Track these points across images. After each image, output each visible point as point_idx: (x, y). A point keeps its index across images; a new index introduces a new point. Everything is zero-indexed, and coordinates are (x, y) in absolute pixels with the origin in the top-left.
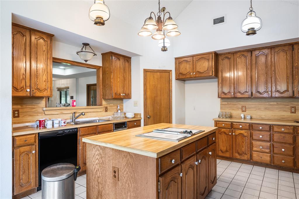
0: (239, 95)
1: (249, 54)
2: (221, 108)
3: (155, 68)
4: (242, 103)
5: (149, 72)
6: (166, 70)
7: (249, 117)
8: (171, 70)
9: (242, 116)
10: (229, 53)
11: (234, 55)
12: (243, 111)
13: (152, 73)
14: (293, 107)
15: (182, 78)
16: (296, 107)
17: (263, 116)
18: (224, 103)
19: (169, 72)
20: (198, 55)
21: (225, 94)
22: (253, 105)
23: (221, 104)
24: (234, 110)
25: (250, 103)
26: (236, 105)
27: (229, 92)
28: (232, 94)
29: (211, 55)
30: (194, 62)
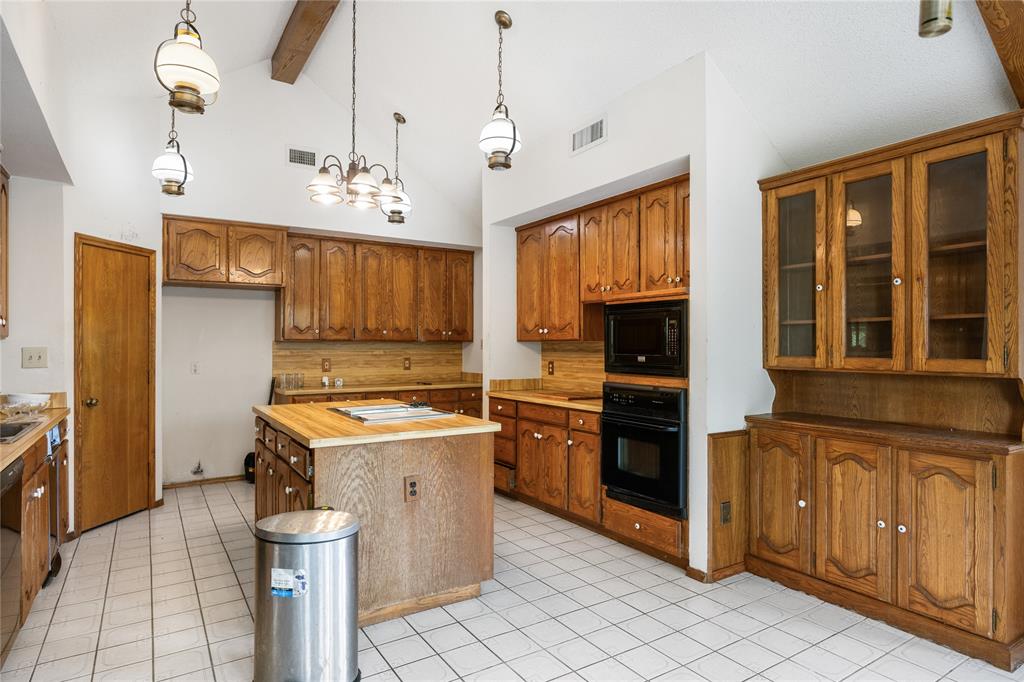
0: (331, 335)
1: (351, 248)
2: (275, 365)
3: (110, 236)
4: (322, 352)
5: (92, 248)
6: (141, 250)
7: (339, 383)
8: (155, 251)
9: (326, 380)
10: (310, 237)
11: (322, 243)
12: (325, 370)
13: (101, 250)
14: (406, 359)
15: (188, 281)
16: (412, 358)
17: (362, 379)
18: (282, 353)
19: (147, 254)
20: (247, 227)
21: (301, 331)
22: (343, 356)
23: (273, 356)
24: (305, 368)
25: (339, 352)
26: (309, 357)
27: (309, 328)
28: (317, 331)
29: (280, 233)
30: (230, 240)
